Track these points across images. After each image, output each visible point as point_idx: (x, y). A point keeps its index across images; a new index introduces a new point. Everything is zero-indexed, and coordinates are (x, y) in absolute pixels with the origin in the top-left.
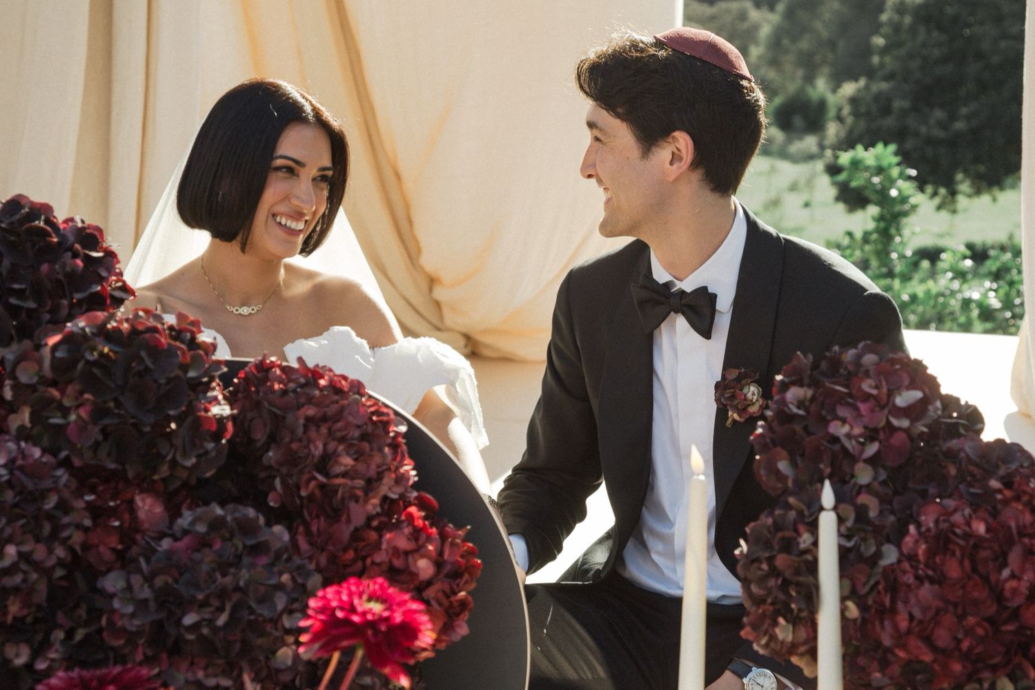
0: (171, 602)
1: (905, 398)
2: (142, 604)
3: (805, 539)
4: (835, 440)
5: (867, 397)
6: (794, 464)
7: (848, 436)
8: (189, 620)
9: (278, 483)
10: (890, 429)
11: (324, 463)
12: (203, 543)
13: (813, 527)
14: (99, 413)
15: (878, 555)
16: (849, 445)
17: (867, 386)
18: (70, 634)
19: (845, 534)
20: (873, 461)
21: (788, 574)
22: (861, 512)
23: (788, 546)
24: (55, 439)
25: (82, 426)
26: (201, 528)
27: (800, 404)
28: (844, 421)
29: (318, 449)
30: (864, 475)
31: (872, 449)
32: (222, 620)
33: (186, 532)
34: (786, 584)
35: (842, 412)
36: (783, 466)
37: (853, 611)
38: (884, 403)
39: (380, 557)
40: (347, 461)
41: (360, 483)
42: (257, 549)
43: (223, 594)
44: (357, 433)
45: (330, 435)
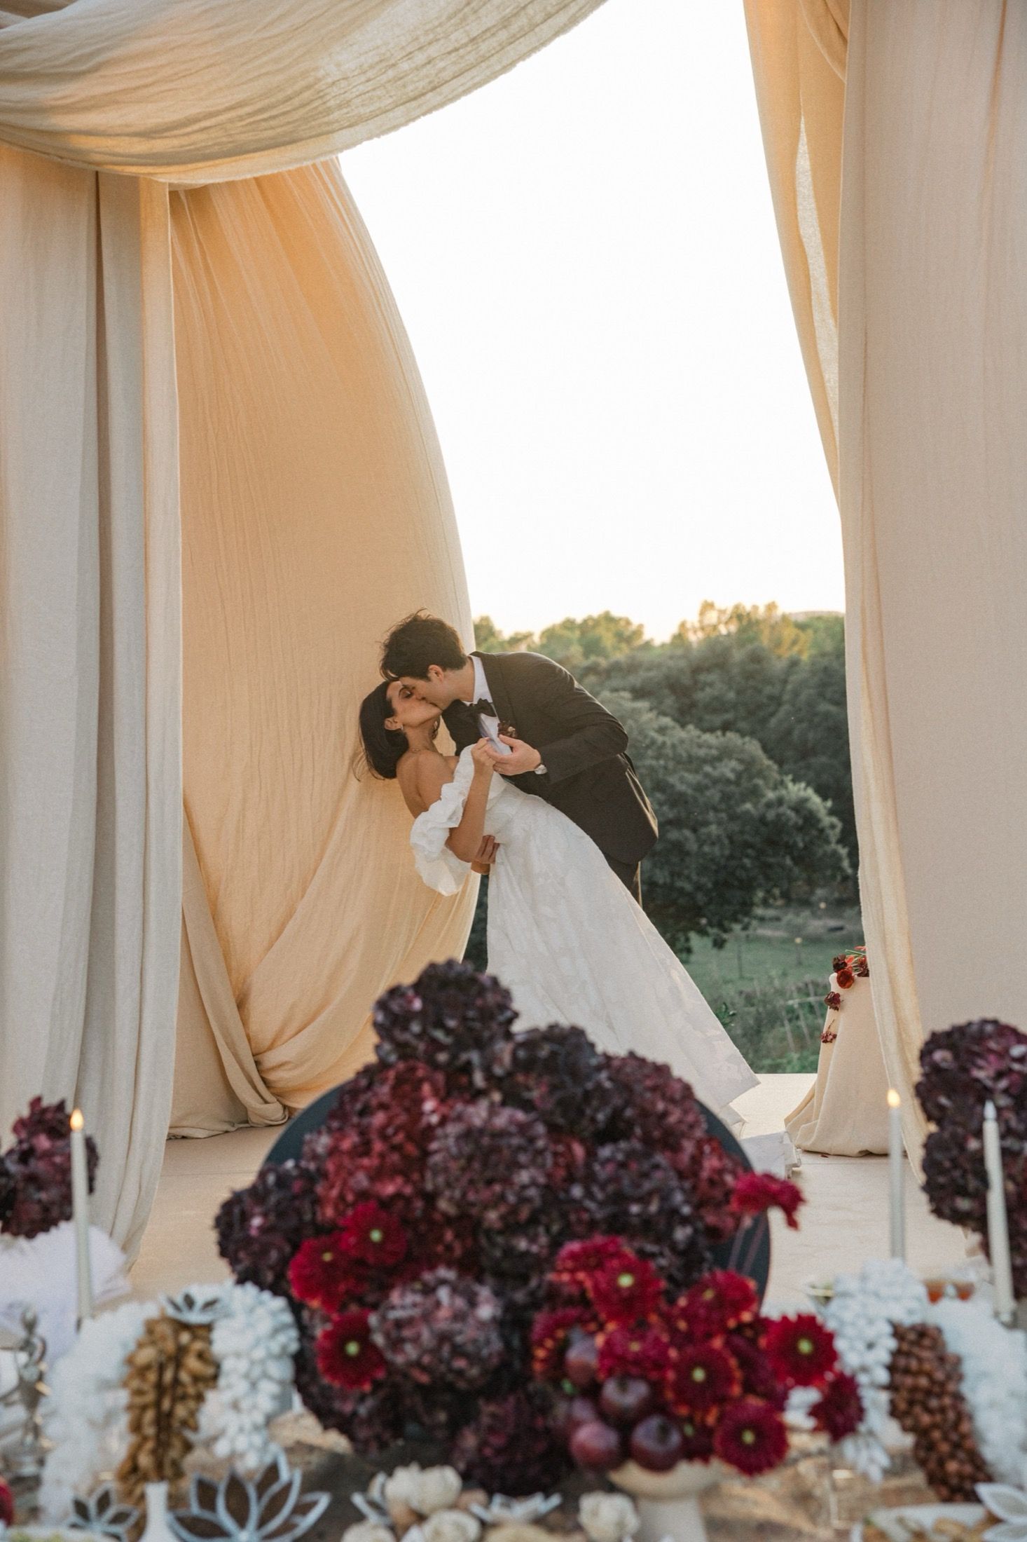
0: (620, 1199)
2: (601, 1204)
3: (973, 1144)
4: (977, 1080)
5: (991, 1051)
6: (949, 1097)
7: (986, 1077)
8: (635, 1209)
10: (1011, 1071)
11: (665, 1115)
12: (623, 1165)
13: (979, 1134)
14: (553, 1088)
16: (989, 1083)
17: (992, 1045)
18: (548, 1230)
19: (1003, 1137)
20: (1006, 1091)
22: (1007, 1122)
23: (962, 1147)
24: (527, 1106)
25: (542, 1097)
26: (620, 1157)
27: (944, 1060)
28: (980, 1068)
29: (660, 1106)
30: (1004, 1101)
31: (1003, 1084)
32: (654, 1207)
33: (608, 1160)
34: (965, 1172)
35: (980, 1062)
36: (943, 1101)
37: (1011, 1187)
38: (1003, 1054)
39: (705, 1174)
42: (657, 1167)
43: (650, 1194)
45: (664, 1097)
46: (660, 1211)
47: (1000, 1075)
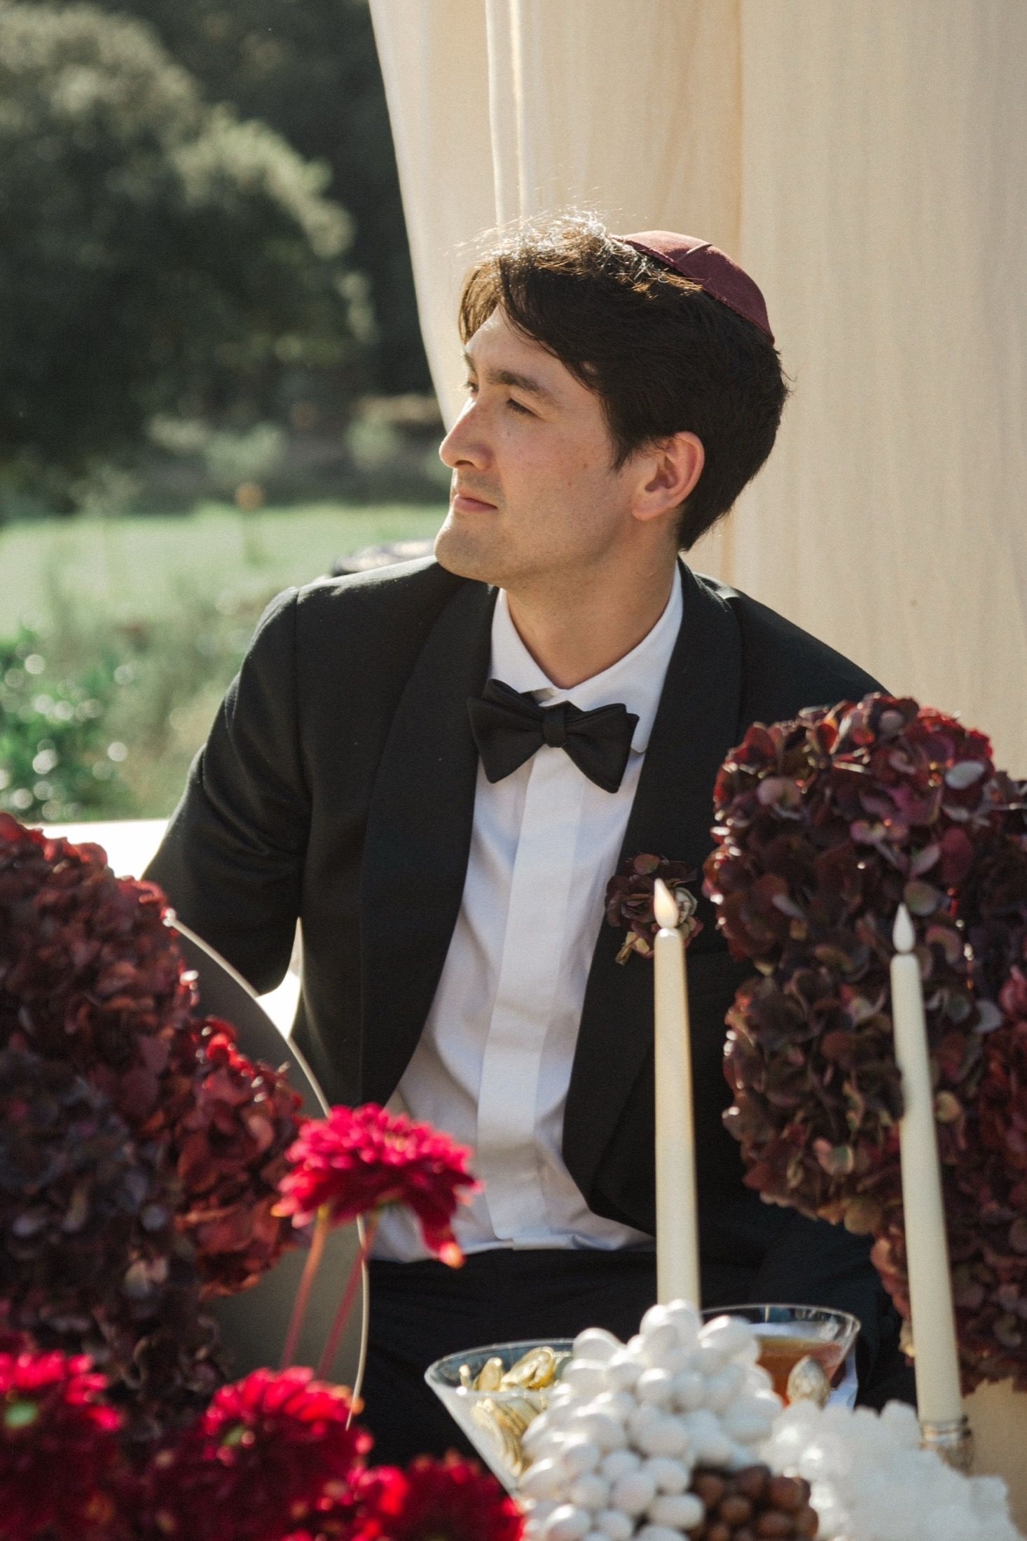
1: (961, 774)
3: (858, 1009)
4: (866, 850)
5: (900, 779)
6: (795, 895)
7: (887, 842)
8: (25, 1226)
9: (24, 1017)
10: (946, 821)
11: (93, 973)
15: (975, 1017)
16: (893, 855)
17: (898, 762)
19: (928, 992)
20: (932, 877)
21: (844, 1062)
22: (938, 954)
23: (835, 1019)
28: (874, 820)
29: (82, 952)
30: (933, 901)
31: (929, 857)
32: (74, 1219)
34: (839, 1081)
35: (871, 805)
36: (781, 901)
37: (953, 1108)
38: (928, 784)
39: (195, 1120)
40: (127, 968)
41: (149, 1002)
43: (66, 1183)
44: (126, 925)
45: (89, 932)
46: (93, 1222)
47: (919, 837)
